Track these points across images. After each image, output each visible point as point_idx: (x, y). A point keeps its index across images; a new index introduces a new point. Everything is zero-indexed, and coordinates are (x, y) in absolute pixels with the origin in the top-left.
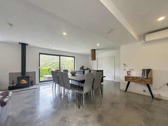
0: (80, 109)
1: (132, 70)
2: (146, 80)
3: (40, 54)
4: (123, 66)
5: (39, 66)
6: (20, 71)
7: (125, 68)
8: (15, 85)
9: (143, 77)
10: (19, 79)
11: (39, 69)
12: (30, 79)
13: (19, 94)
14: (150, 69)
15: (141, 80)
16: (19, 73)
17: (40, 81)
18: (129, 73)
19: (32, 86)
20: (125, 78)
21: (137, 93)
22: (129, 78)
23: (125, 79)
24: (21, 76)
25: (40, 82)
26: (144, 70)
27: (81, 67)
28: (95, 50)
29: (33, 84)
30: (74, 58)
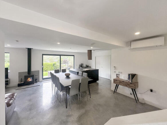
1: (121, 73)
2: (131, 85)
3: (43, 55)
4: (114, 68)
5: (43, 65)
6: (26, 70)
7: (115, 71)
8: (23, 82)
9: (129, 81)
11: (43, 68)
12: (35, 77)
13: (24, 91)
14: (135, 74)
15: (127, 84)
18: (118, 76)
19: (36, 83)
20: (114, 80)
22: (117, 81)
23: (114, 82)
25: (43, 79)
28: (91, 51)
29: (36, 81)
30: (73, 57)
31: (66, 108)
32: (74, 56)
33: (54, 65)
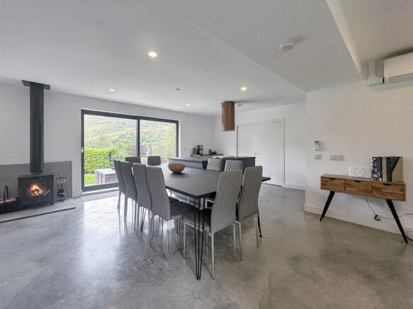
0: (202, 281)
1: (342, 158)
2: (388, 190)
3: (84, 112)
4: (314, 147)
5: (83, 145)
7: (318, 153)
8: (13, 199)
9: (377, 179)
10: (24, 183)
11: (83, 155)
12: (56, 182)
13: (20, 227)
14: (398, 158)
15: (370, 188)
16: (26, 165)
17: (85, 186)
19: (62, 201)
20: (322, 181)
21: (354, 224)
22: (334, 182)
23: (322, 184)
24: (28, 173)
25: (84, 189)
26: (378, 161)
27: (194, 149)
28: (233, 103)
29: (63, 196)
30: (174, 125)
31: (198, 277)
32: (177, 122)
33: (110, 156)
